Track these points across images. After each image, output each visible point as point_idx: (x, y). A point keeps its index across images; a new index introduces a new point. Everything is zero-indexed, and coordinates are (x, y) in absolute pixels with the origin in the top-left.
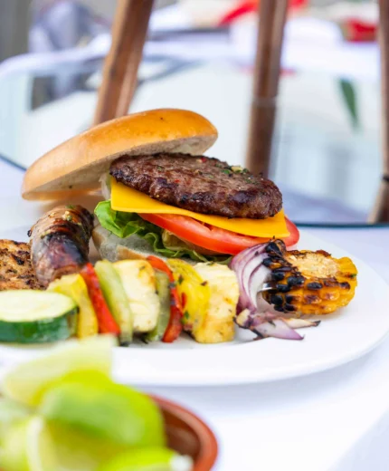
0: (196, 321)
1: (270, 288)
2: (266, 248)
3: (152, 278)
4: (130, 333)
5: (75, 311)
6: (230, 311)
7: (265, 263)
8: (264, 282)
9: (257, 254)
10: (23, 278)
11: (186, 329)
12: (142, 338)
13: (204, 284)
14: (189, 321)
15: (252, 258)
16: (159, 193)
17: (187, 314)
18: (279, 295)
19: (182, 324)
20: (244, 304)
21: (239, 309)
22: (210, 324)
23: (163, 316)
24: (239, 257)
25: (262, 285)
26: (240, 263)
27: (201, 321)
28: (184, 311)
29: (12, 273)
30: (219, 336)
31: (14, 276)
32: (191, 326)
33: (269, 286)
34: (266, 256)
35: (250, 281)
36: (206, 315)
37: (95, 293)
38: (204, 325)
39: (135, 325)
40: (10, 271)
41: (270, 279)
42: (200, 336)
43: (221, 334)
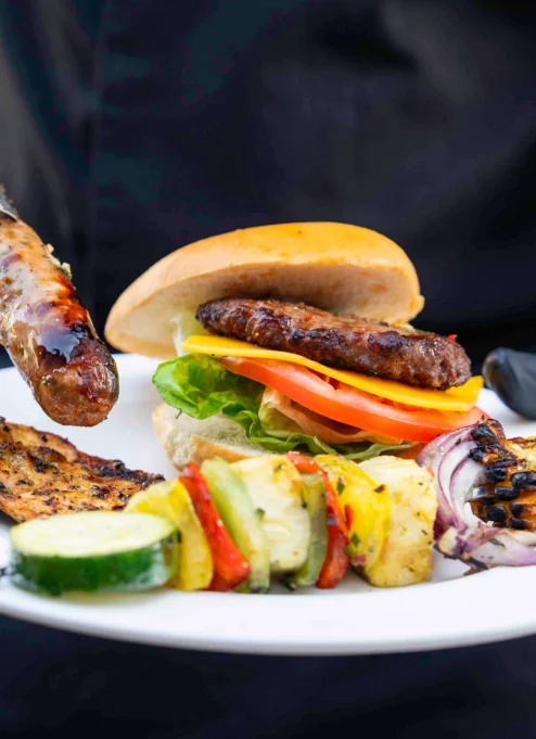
0: (371, 550)
1: (486, 495)
2: (472, 433)
3: (294, 483)
4: (266, 572)
5: (175, 538)
6: (424, 532)
7: (473, 456)
8: (474, 486)
9: (458, 443)
10: (40, 494)
11: (356, 564)
12: (284, 581)
13: (380, 489)
14: (360, 549)
15: (452, 449)
16: (260, 330)
17: (355, 539)
18: (500, 506)
19: (349, 557)
20: (446, 519)
21: (439, 528)
22: (392, 556)
23: (316, 543)
24: (432, 447)
25: (471, 491)
26: (432, 457)
27: (378, 550)
28: (350, 535)
29: (25, 486)
30: (409, 574)
31: (28, 491)
32: (363, 558)
33: (482, 491)
34: (473, 445)
35: (452, 484)
36: (386, 541)
37: (205, 510)
38: (382, 558)
39: (273, 558)
40: (23, 482)
41: (484, 481)
42: (377, 577)
43: (411, 570)
